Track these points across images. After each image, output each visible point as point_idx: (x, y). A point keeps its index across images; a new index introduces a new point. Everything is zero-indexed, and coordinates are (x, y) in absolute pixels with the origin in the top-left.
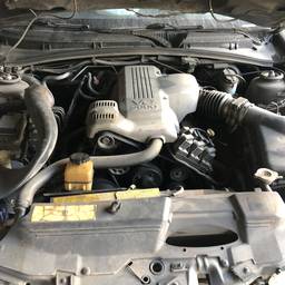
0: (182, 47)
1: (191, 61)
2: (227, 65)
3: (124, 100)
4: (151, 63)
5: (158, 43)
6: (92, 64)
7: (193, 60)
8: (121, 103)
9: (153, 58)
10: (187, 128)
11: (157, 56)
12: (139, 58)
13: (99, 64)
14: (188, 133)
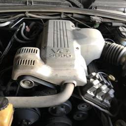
0: (91, 8)
1: (97, 19)
2: (121, 24)
3: (45, 47)
4: (68, 19)
5: (74, 5)
6: (25, 16)
7: (98, 18)
8: (43, 50)
9: (69, 16)
10: (94, 74)
11: (72, 14)
12: (60, 14)
13: (30, 17)
14: (95, 78)
